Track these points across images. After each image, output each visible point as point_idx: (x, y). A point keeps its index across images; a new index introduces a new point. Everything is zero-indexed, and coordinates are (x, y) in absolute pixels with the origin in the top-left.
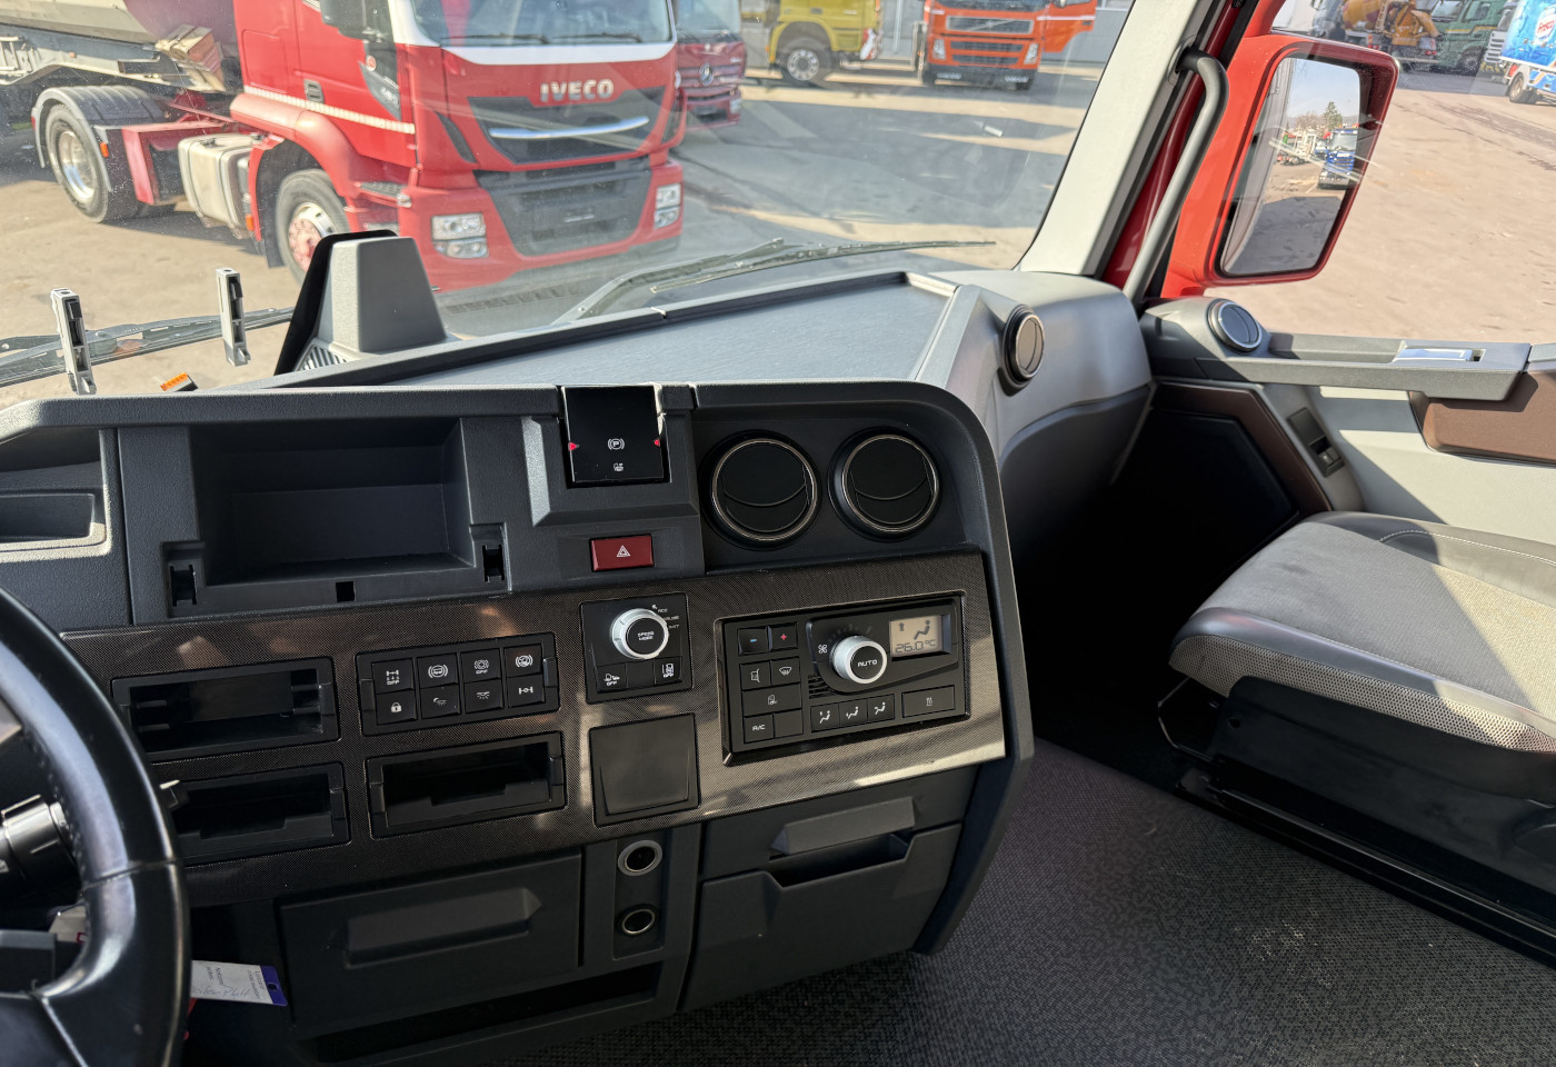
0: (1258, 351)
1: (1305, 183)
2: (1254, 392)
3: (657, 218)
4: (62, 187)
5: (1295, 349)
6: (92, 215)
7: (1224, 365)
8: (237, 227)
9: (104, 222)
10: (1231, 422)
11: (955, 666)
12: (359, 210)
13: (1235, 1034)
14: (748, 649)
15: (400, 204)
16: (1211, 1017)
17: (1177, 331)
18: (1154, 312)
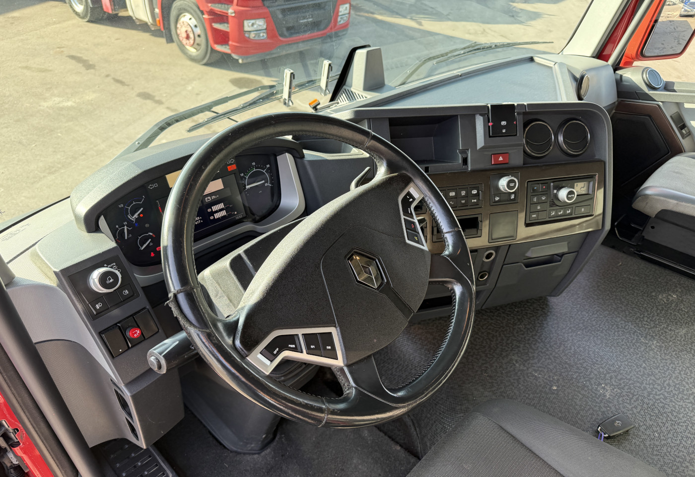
0: (660, 89)
1: (675, 14)
2: (658, 105)
3: (339, 19)
4: (68, 5)
5: (675, 88)
6: (83, 18)
7: (647, 94)
8: (152, 24)
9: (88, 21)
10: (647, 117)
11: (592, 198)
12: (210, 17)
13: (657, 322)
14: (534, 190)
15: (229, 14)
16: (648, 318)
17: (630, 80)
18: (619, 72)
